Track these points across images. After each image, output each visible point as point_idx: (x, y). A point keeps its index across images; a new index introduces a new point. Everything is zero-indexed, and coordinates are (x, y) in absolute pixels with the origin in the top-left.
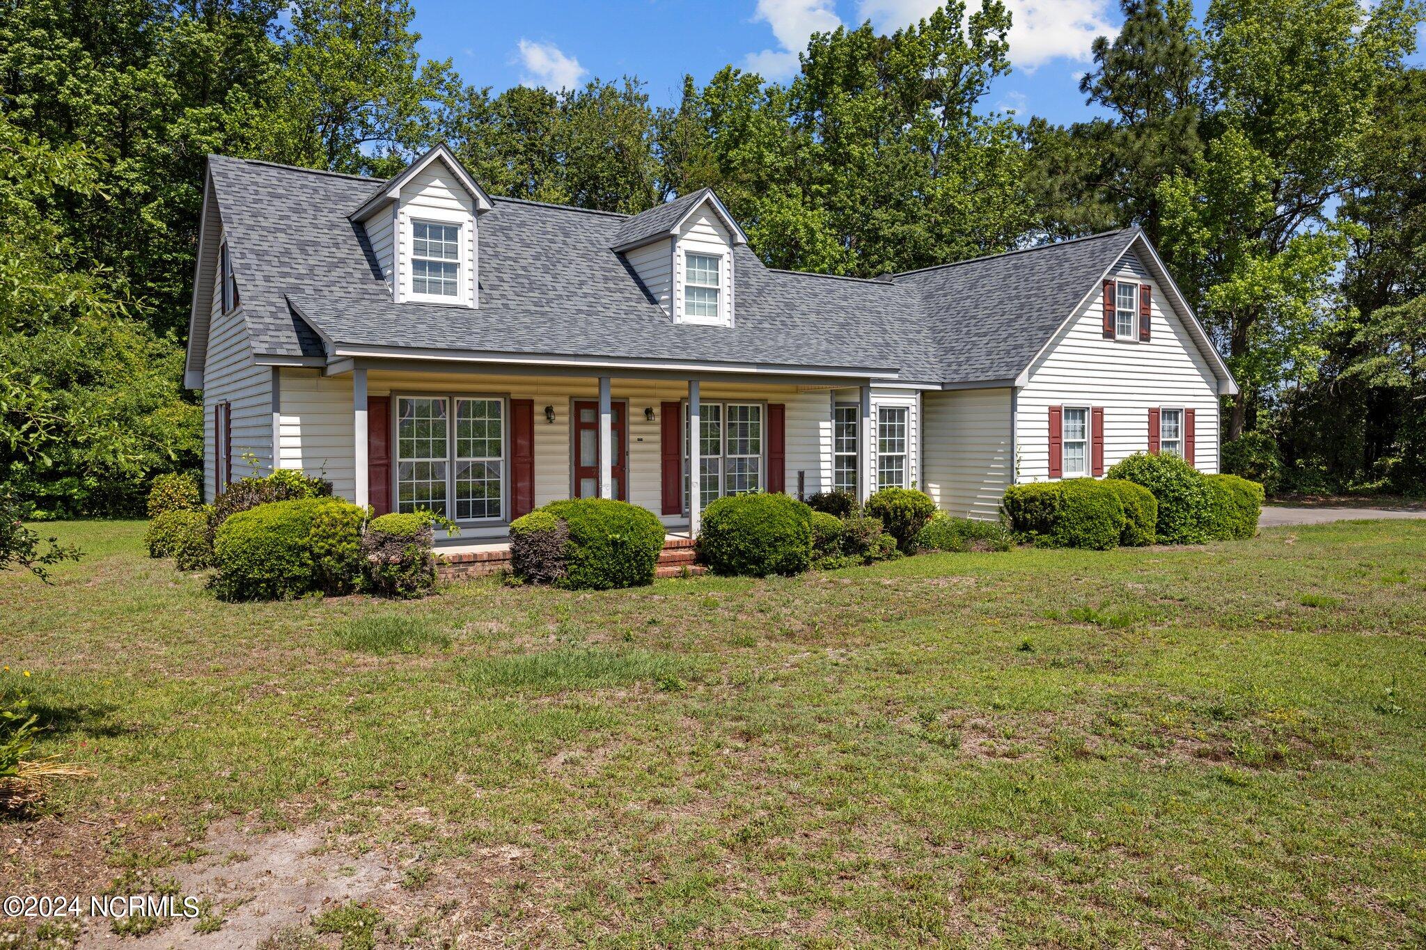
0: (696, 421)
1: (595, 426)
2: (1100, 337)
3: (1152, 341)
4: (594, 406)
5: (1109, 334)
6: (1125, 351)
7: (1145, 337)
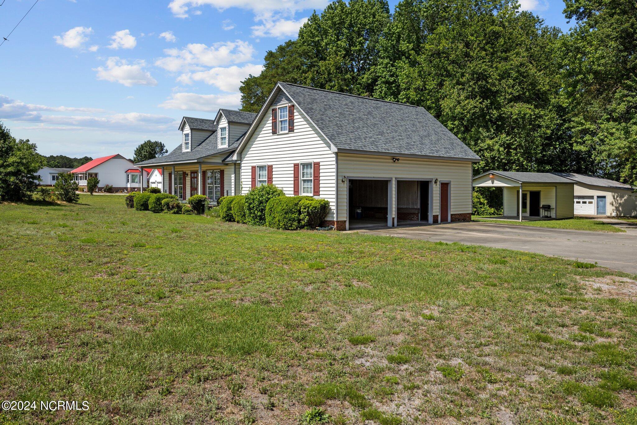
0: (173, 175)
1: (197, 178)
2: (271, 134)
3: (295, 131)
4: (196, 172)
5: (274, 132)
6: (284, 138)
7: (291, 130)
